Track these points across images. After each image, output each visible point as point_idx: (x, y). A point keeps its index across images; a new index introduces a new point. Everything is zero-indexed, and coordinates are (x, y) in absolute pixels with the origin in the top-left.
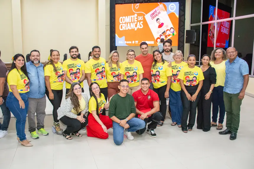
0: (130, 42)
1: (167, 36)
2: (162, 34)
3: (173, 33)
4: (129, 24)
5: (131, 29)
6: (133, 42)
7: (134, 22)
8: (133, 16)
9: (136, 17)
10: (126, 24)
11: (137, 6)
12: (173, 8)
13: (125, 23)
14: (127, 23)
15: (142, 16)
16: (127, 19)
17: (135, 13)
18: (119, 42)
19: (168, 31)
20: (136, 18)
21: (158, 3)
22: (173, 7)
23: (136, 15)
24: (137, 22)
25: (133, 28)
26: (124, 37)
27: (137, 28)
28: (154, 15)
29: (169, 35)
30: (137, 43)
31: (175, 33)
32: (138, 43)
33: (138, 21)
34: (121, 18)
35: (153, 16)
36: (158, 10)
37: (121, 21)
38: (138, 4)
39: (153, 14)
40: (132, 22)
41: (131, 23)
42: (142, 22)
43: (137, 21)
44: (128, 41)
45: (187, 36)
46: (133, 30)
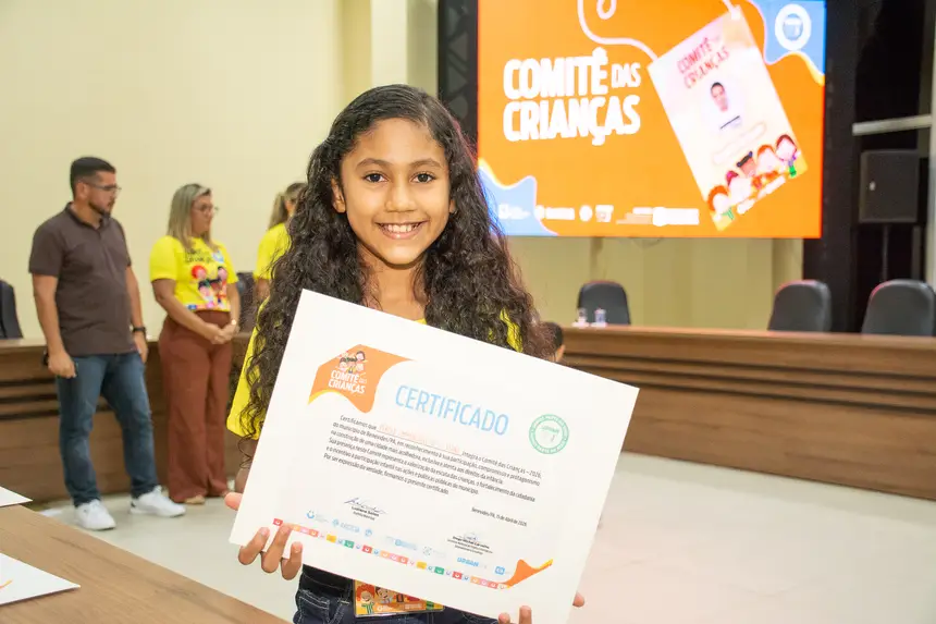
0: (566, 214)
1: (764, 180)
2: (737, 170)
3: (790, 165)
4: (559, 105)
5: (574, 135)
6: (586, 213)
7: (590, 96)
8: (583, 62)
9: (602, 68)
10: (545, 105)
11: (607, 5)
12: (798, 31)
13: (538, 99)
14: (551, 100)
15: (636, 66)
16: (552, 75)
17: (596, 45)
19: (767, 151)
20: (604, 75)
22: (796, 22)
23: (600, 57)
24: (607, 97)
25: (584, 134)
26: (529, 183)
27: (609, 133)
28: (696, 66)
29: (772, 176)
30: (608, 219)
31: (801, 166)
32: (615, 216)
33: (612, 92)
34: (512, 65)
35: (692, 70)
36: (717, 39)
37: (516, 85)
39: (693, 58)
40: (577, 96)
41: (573, 103)
42: (634, 100)
43: (604, 90)
44: (554, 205)
45: (872, 186)
46: (583, 142)
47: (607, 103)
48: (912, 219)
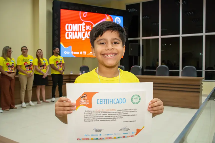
0: (78, 53)
4: (76, 32)
5: (79, 38)
6: (81, 53)
7: (82, 31)
8: (80, 25)
9: (84, 26)
10: (73, 32)
11: (85, 15)
13: (72, 31)
14: (75, 32)
15: (90, 26)
16: (75, 27)
17: (83, 22)
18: (65, 53)
20: (84, 27)
21: (106, 15)
22: (118, 20)
23: (84, 24)
25: (81, 38)
26: (71, 47)
27: (85, 38)
30: (85, 54)
32: (87, 53)
33: (86, 31)
34: (67, 25)
37: (68, 28)
38: (86, 13)
40: (79, 31)
41: (79, 32)
43: (84, 30)
44: (75, 51)
45: (131, 49)
46: (80, 40)
47: (85, 32)
48: (138, 55)
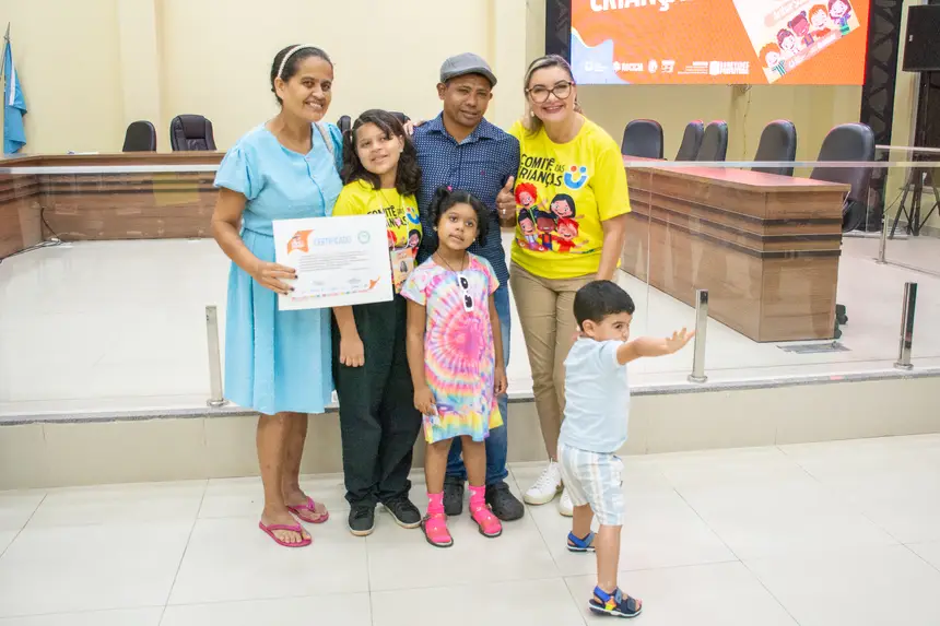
0: (640, 67)
1: (815, 38)
3: (842, 22)
5: (644, 4)
6: (653, 66)
19: (820, 10)
25: (652, 2)
26: (608, 47)
29: (824, 33)
30: (671, 70)
31: (853, 23)
32: (676, 68)
44: (629, 62)
45: (911, 38)
46: (651, 10)
